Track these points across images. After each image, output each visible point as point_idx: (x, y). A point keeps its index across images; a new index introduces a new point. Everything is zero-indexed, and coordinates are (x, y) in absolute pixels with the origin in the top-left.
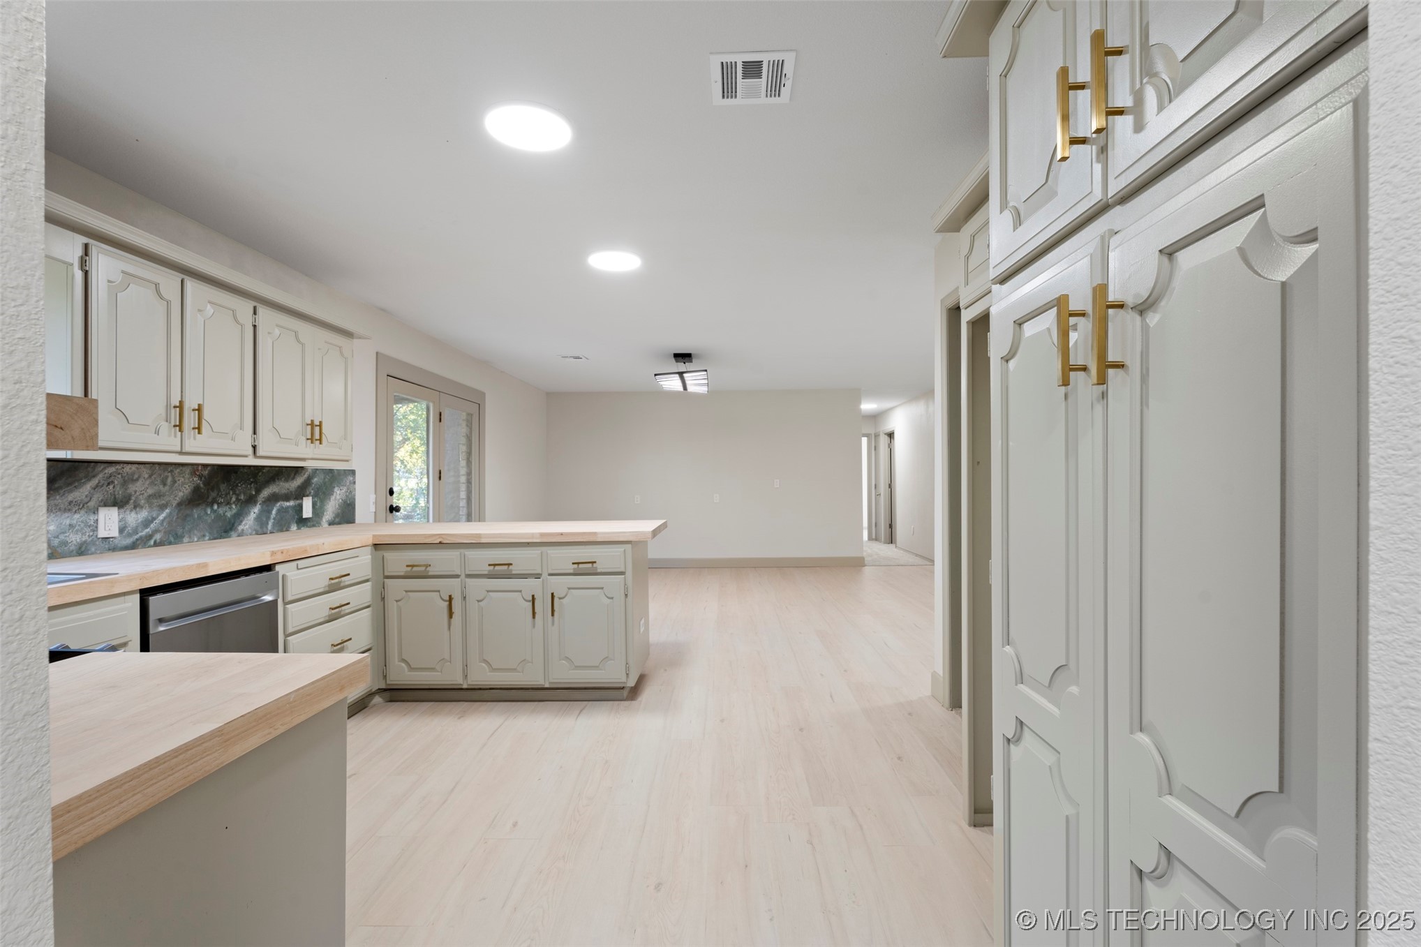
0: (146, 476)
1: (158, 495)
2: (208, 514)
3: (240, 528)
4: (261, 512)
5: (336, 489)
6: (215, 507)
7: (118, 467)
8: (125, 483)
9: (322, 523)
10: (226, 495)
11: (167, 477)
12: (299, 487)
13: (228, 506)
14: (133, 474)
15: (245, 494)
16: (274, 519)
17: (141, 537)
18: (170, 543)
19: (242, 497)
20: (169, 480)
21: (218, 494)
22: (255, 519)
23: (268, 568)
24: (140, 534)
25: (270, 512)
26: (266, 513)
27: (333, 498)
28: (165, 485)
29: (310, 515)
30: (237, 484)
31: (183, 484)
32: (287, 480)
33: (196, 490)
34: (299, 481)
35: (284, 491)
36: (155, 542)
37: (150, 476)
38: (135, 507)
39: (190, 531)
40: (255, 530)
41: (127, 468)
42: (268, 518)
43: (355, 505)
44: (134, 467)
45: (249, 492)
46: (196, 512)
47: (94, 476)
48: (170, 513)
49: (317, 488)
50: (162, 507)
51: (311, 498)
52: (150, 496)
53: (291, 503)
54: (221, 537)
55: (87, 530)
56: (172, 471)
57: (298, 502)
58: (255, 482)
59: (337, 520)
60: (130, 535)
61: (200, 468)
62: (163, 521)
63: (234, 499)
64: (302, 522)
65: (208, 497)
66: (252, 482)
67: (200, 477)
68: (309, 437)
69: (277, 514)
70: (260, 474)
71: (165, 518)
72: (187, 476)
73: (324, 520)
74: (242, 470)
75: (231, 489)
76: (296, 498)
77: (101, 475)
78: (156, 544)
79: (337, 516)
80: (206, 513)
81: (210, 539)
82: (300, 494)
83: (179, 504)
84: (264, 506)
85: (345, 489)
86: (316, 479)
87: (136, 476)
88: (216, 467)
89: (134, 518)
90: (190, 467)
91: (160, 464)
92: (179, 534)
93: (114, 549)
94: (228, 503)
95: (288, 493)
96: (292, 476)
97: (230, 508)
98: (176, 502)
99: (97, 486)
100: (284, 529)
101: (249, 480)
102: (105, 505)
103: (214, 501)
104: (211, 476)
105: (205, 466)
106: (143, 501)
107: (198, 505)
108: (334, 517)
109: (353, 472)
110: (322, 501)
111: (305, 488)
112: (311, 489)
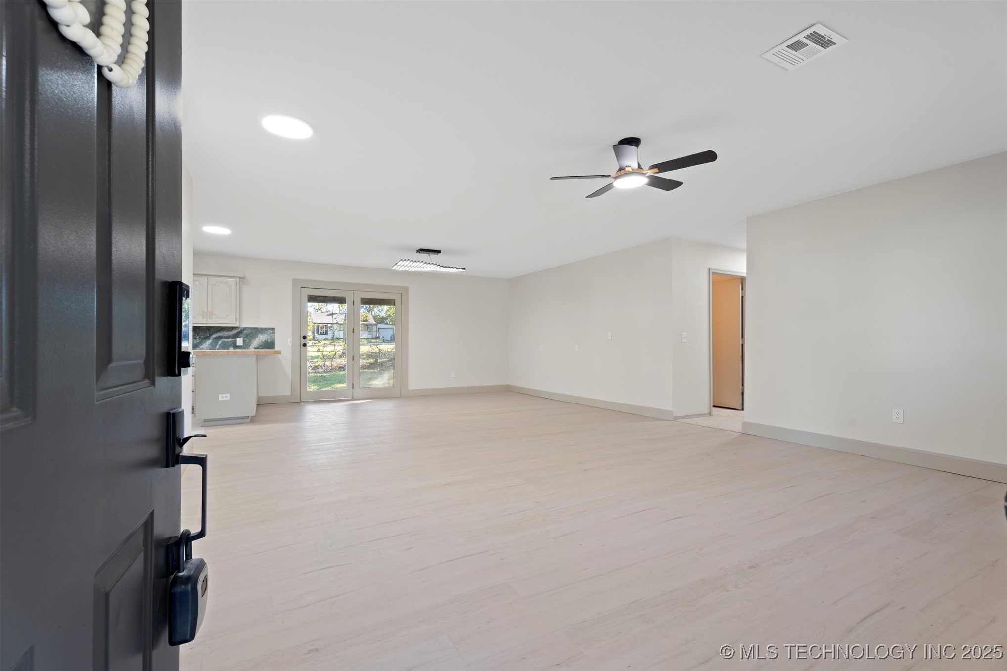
3: (201, 347)
4: (212, 342)
5: (260, 335)
12: (234, 334)
16: (220, 345)
19: (202, 337)
22: (209, 344)
25: (218, 342)
26: (215, 342)
27: (257, 339)
29: (241, 344)
32: (227, 331)
34: (235, 332)
35: (225, 335)
40: (209, 348)
42: (217, 344)
43: (274, 342)
45: (206, 335)
49: (246, 335)
51: (242, 338)
53: (230, 340)
57: (234, 339)
58: (210, 332)
59: (260, 347)
64: (236, 347)
69: (221, 343)
70: (212, 329)
73: (251, 347)
79: (261, 345)
82: (235, 336)
84: (214, 340)
85: (265, 335)
86: (245, 331)
95: (228, 336)
96: (230, 330)
97: (196, 340)
100: (226, 348)
101: (206, 331)
108: (259, 347)
109: (273, 329)
110: (250, 340)
111: (239, 335)
112: (242, 335)
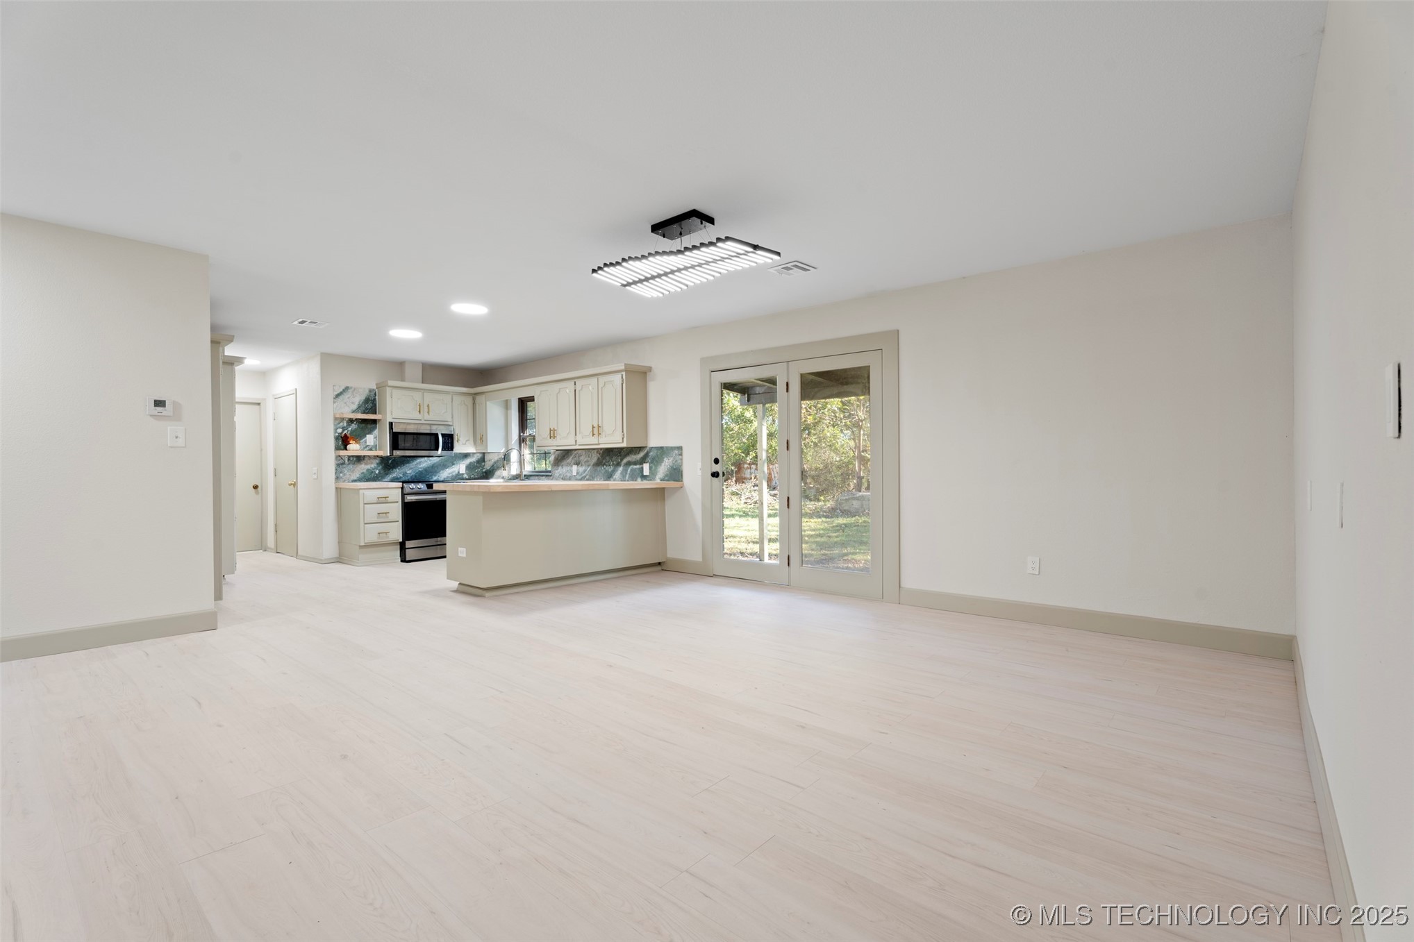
0: (584, 454)
1: (587, 461)
2: (602, 469)
3: (614, 477)
4: (623, 470)
5: (665, 459)
6: (605, 467)
7: (578, 451)
8: (579, 457)
9: (656, 479)
10: (609, 461)
11: (590, 454)
12: (641, 458)
13: (610, 466)
15: (616, 461)
16: (629, 474)
17: (583, 476)
18: (591, 480)
21: (606, 461)
22: (621, 473)
25: (627, 470)
26: (625, 471)
27: (663, 464)
28: (589, 457)
29: (648, 474)
30: (613, 456)
31: (595, 457)
32: (635, 454)
33: (599, 459)
34: (642, 454)
35: (634, 460)
36: (587, 479)
38: (582, 465)
39: (597, 476)
40: (620, 478)
42: (626, 473)
43: (681, 470)
44: (581, 451)
45: (618, 460)
46: (599, 468)
47: (572, 454)
48: (591, 468)
49: (652, 458)
50: (589, 466)
51: (648, 464)
53: (638, 466)
54: (607, 480)
55: (571, 472)
56: (591, 452)
57: (641, 466)
59: (666, 478)
60: (580, 475)
63: (612, 463)
64: (644, 477)
65: (602, 462)
66: (619, 456)
67: (600, 454)
69: (631, 471)
70: (622, 451)
71: (589, 470)
72: (596, 454)
73: (657, 477)
75: (611, 459)
76: (640, 464)
77: (574, 454)
79: (666, 476)
81: (603, 480)
82: (642, 461)
83: (593, 465)
84: (624, 467)
85: (672, 459)
86: (651, 453)
87: (582, 454)
88: (605, 449)
89: (581, 469)
90: (597, 450)
91: (588, 449)
92: (593, 477)
95: (636, 461)
96: (638, 452)
97: (610, 468)
99: (573, 458)
101: (618, 454)
102: (575, 464)
103: (604, 464)
104: (603, 453)
105: (601, 449)
106: (583, 463)
107: (599, 465)
108: (665, 477)
109: (680, 448)
110: (656, 466)
111: (646, 458)
112: (649, 459)
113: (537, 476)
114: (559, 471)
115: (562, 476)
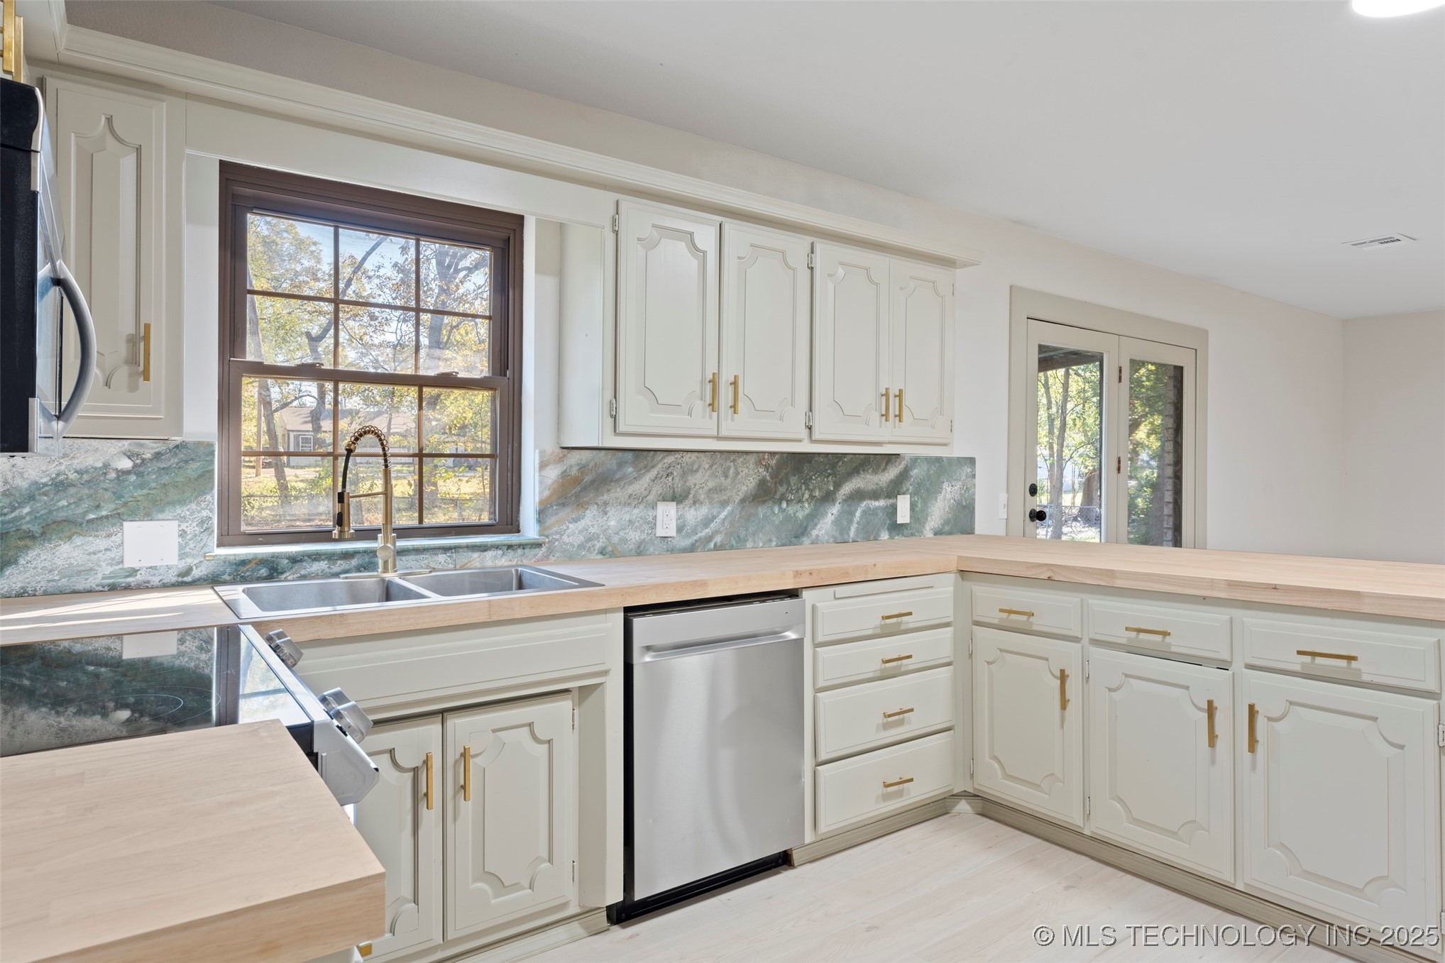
0: (707, 466)
1: (719, 489)
2: (774, 513)
3: (814, 533)
4: (841, 513)
5: (945, 485)
6: (784, 505)
7: (678, 456)
8: (684, 475)
9: (925, 532)
10: (797, 490)
11: (729, 468)
12: (891, 481)
13: (800, 504)
14: (693, 464)
15: (820, 489)
16: (858, 523)
17: (700, 538)
18: (732, 548)
19: (817, 493)
20: (732, 470)
21: (787, 490)
22: (833, 522)
23: (792, 594)
24: (699, 535)
25: (852, 514)
26: (848, 514)
27: (940, 497)
28: (726, 477)
29: (907, 520)
30: (811, 477)
31: (747, 475)
32: (875, 472)
33: (762, 482)
34: (892, 473)
35: (871, 487)
36: (715, 545)
37: (711, 467)
38: (694, 503)
39: (753, 535)
40: (833, 536)
41: (687, 457)
42: (850, 522)
43: (974, 508)
44: (694, 456)
45: (825, 487)
46: (762, 511)
47: (653, 467)
48: (733, 511)
49: (918, 483)
50: (724, 504)
51: (908, 496)
52: (710, 490)
53: (881, 503)
54: (791, 544)
55: (646, 527)
56: (734, 461)
57: (891, 501)
58: (834, 474)
59: (947, 528)
60: (688, 535)
61: (766, 457)
62: (724, 520)
63: (806, 496)
64: (896, 528)
65: (776, 492)
66: (830, 474)
67: (767, 467)
68: (884, 413)
69: (861, 517)
70: (840, 463)
71: (726, 517)
72: (752, 466)
73: (927, 528)
74: (816, 458)
75: (803, 483)
76: (889, 496)
77: (660, 466)
78: (716, 548)
79: (947, 522)
80: (774, 512)
81: (777, 546)
82: (893, 490)
83: (743, 501)
84: (845, 506)
85: (959, 485)
86: (916, 471)
87: (696, 467)
88: (785, 455)
89: (693, 515)
90: (755, 456)
91: (721, 452)
92: (742, 537)
93: (672, 551)
94: (800, 501)
95: (877, 490)
96: (882, 467)
97: (803, 507)
98: (739, 498)
99: (656, 478)
100: (872, 538)
101: (826, 471)
102: (664, 500)
103: (783, 498)
104: (779, 467)
105: (772, 454)
106: (703, 496)
107: (764, 502)
108: (943, 525)
109: (971, 461)
110: (925, 502)
111: (901, 483)
112: (908, 485)
113: (446, 549)
114: (581, 524)
115: (599, 545)
